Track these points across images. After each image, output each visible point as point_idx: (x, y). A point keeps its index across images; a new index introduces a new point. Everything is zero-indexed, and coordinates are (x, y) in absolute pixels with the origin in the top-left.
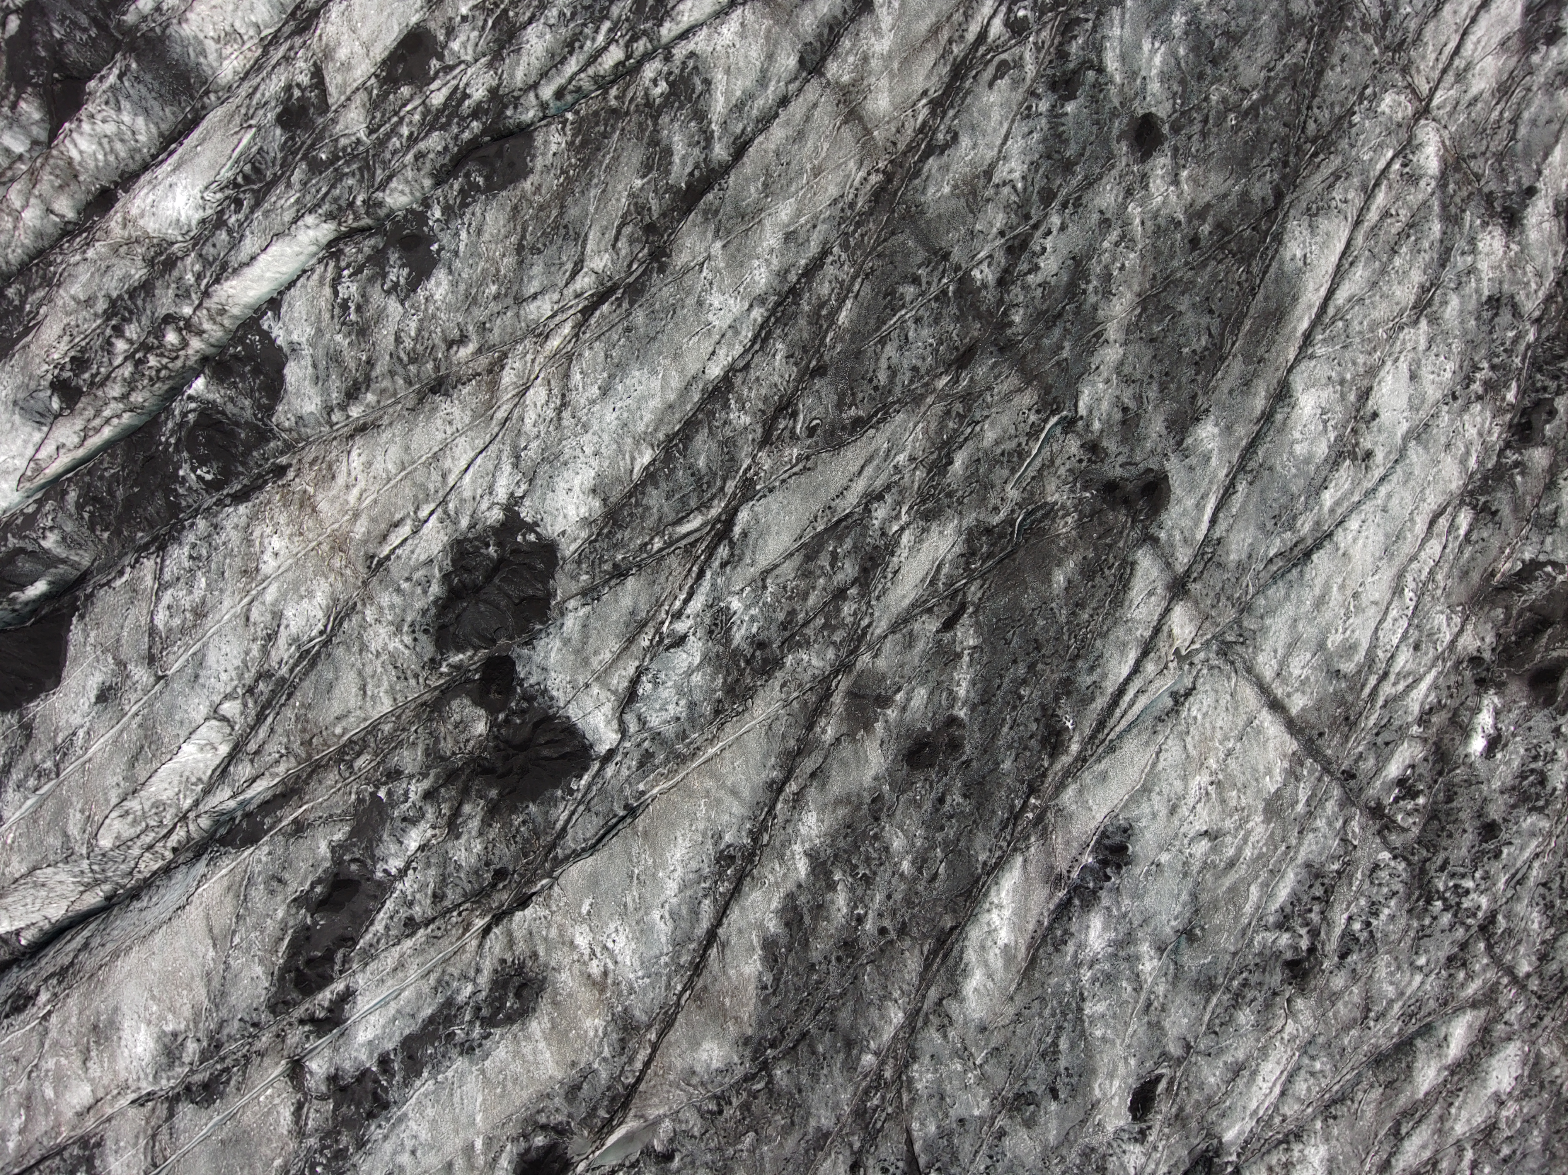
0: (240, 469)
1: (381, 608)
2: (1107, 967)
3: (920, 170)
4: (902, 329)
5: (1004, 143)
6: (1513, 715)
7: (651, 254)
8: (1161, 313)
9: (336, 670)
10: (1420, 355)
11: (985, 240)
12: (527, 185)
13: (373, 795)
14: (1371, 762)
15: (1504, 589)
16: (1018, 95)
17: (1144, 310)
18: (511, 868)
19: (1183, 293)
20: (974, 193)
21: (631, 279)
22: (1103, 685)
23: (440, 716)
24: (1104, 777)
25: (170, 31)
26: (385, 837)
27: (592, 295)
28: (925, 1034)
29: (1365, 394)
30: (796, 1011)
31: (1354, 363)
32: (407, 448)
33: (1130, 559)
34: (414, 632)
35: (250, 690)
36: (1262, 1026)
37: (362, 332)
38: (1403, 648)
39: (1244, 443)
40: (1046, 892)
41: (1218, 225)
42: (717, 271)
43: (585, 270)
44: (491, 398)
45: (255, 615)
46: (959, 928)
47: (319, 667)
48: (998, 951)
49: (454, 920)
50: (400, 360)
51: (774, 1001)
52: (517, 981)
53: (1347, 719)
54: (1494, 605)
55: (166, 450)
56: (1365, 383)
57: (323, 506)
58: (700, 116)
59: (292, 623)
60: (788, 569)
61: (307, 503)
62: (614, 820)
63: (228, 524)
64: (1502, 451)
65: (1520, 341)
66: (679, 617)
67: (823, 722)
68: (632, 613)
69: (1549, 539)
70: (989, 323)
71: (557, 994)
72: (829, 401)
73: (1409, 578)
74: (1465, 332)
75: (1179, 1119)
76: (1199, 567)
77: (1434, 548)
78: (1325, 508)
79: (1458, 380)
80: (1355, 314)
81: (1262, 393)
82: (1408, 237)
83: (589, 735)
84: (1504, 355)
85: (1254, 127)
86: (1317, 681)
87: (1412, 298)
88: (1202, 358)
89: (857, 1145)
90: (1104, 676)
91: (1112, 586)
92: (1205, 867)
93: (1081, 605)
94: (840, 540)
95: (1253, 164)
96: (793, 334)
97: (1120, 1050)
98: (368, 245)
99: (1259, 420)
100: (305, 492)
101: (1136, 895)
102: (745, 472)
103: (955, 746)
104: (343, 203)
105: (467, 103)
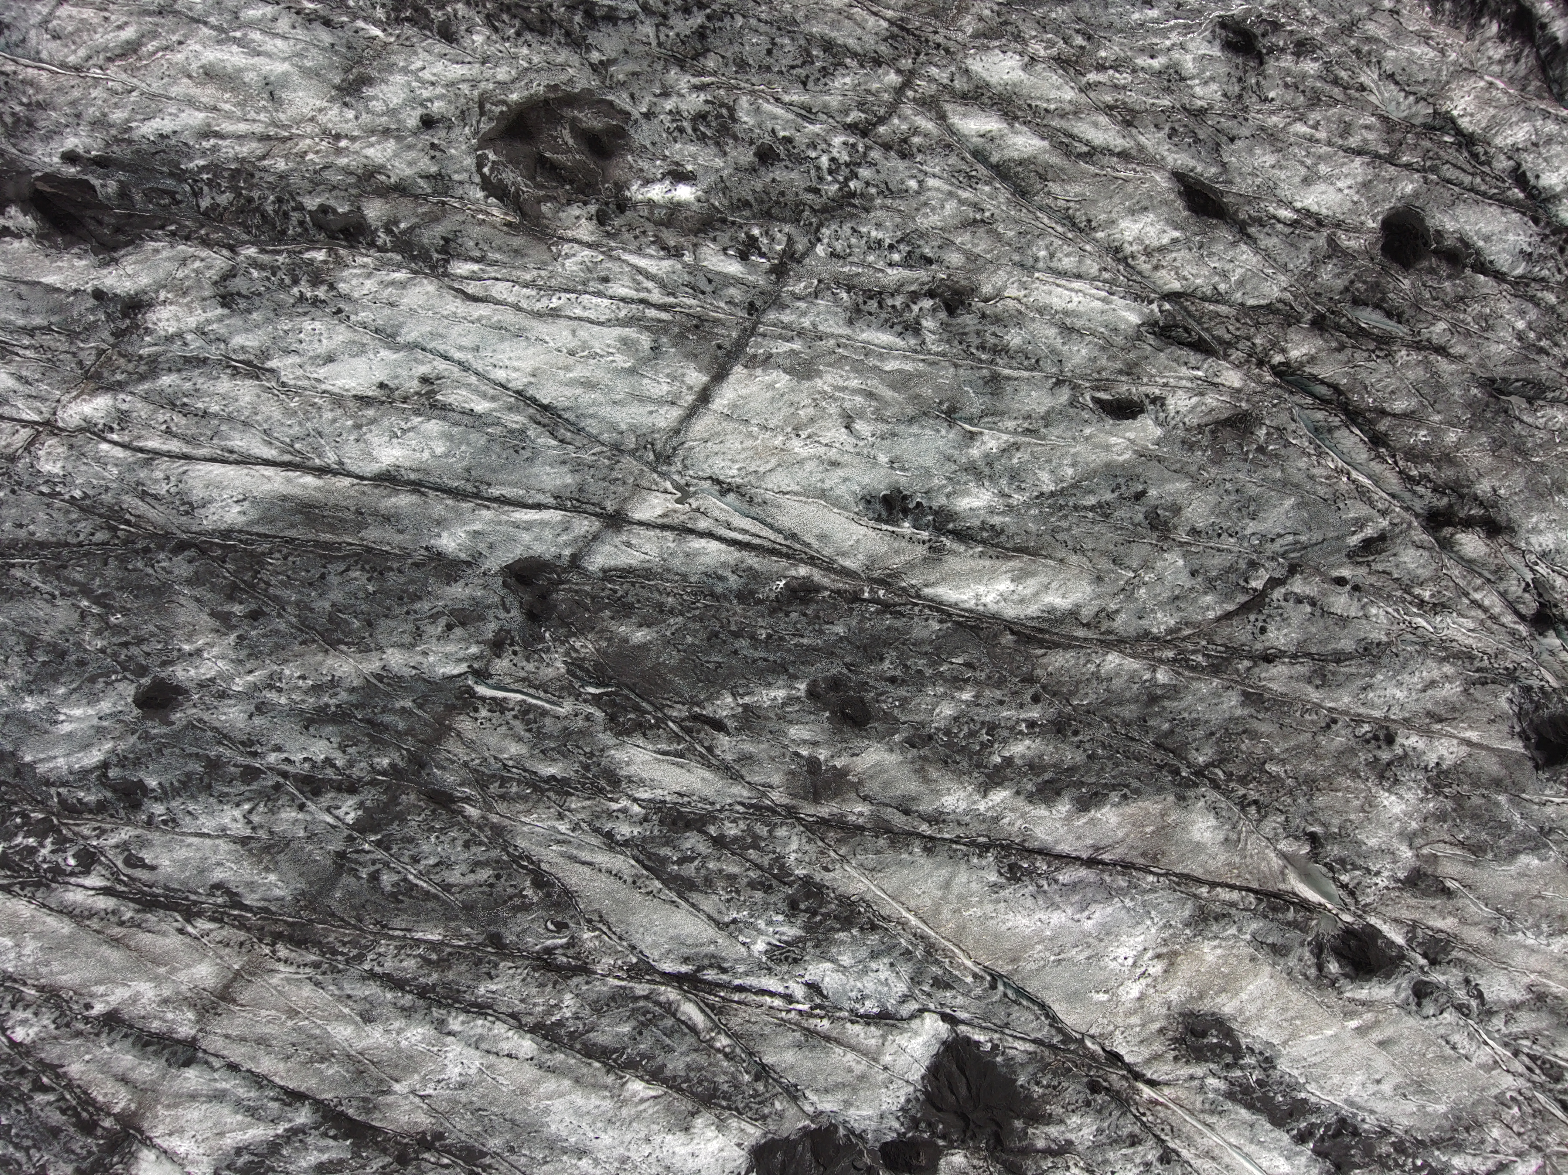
2: (1004, 481)
3: (260, 908)
4: (428, 872)
5: (209, 835)
6: (645, 165)
7: (427, 1150)
8: (338, 624)
10: (305, 358)
11: (314, 820)
14: (733, 291)
15: (520, 209)
16: (155, 836)
17: (341, 642)
18: (1086, 1079)
19: (312, 610)
20: (267, 849)
21: (461, 1162)
22: (733, 563)
24: (823, 537)
28: (1121, 631)
29: (363, 400)
30: (1139, 760)
31: (334, 421)
33: (601, 575)
36: (1019, 319)
38: (611, 292)
39: (450, 502)
40: (950, 558)
41: (231, 598)
42: (424, 1080)
46: (1011, 626)
48: (1021, 587)
49: (1151, 1117)
51: (1135, 784)
52: (1191, 1039)
53: (697, 326)
54: (540, 216)
56: (351, 404)
58: (273, 1147)
60: (709, 904)
64: (382, 249)
65: (259, 261)
66: (790, 996)
67: (851, 818)
68: (800, 1047)
69: (456, 177)
70: (399, 786)
71: (1192, 997)
72: (524, 920)
73: (538, 306)
74: (268, 320)
75: (1131, 371)
76: (589, 508)
77: (500, 290)
78: (493, 405)
79: (320, 313)
80: (283, 434)
81: (393, 499)
82: (185, 404)
83: (934, 1050)
84: (280, 274)
85: (117, 594)
86: (668, 366)
87: (249, 382)
88: (374, 569)
89: (1247, 663)
90: (724, 565)
91: (633, 584)
92: (881, 419)
93: (661, 607)
94: (665, 860)
95: (156, 582)
96: (466, 979)
97: (1080, 447)
99: (422, 494)
101: (928, 473)
102: (623, 979)
103: (836, 683)
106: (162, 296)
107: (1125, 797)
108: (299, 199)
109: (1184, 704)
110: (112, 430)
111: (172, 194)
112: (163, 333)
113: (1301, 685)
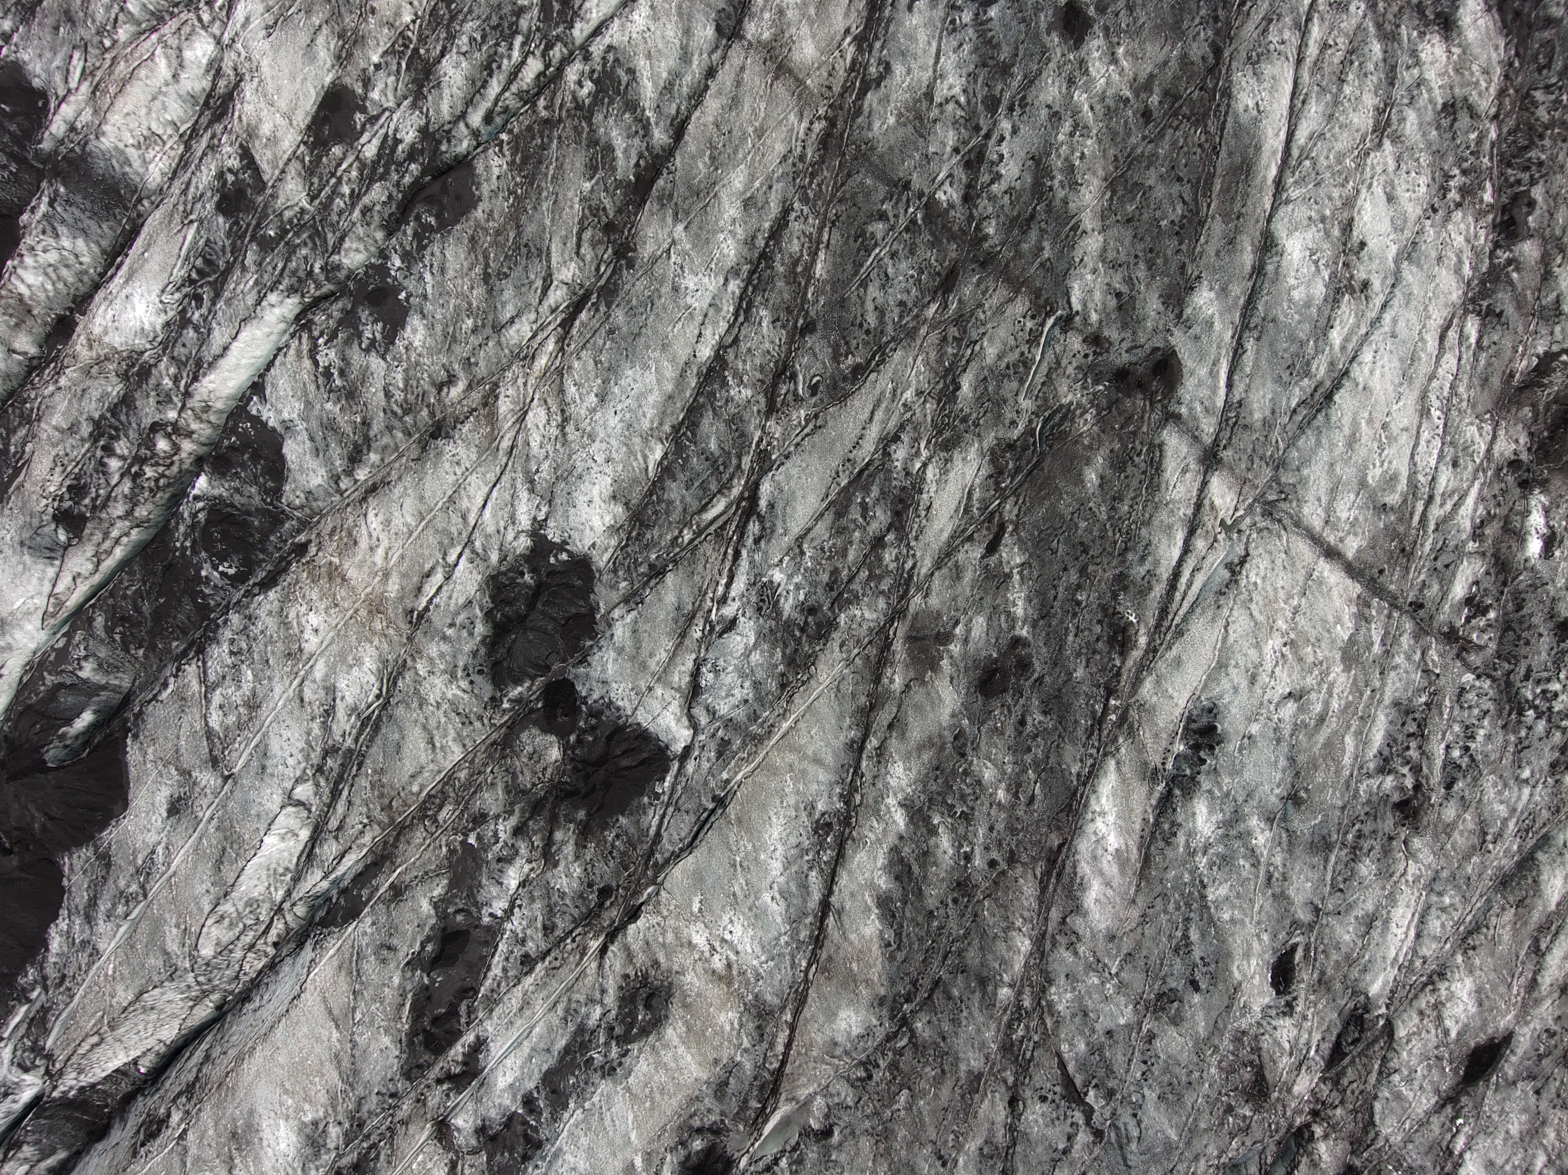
0: (261, 556)
1: (431, 660)
2: (1221, 849)
3: (861, 107)
4: (880, 267)
5: (937, 61)
6: (1563, 509)
7: (615, 253)
8: (1131, 192)
9: (401, 730)
10: (1392, 176)
11: (942, 161)
12: (479, 213)
13: (464, 843)
14: (1436, 587)
15: (1526, 387)
16: (939, 12)
17: (1114, 192)
18: (614, 884)
19: (1148, 168)
20: (919, 117)
21: (602, 282)
22: (1157, 572)
23: (513, 751)
24: (1178, 662)
25: (90, 147)
26: (484, 881)
27: (567, 307)
28: (1055, 955)
29: (1348, 227)
30: (924, 961)
31: (1330, 199)
32: (422, 498)
33: (1157, 442)
34: (468, 675)
35: (320, 769)
36: (1385, 873)
37: (351, 394)
38: (1442, 467)
39: (1242, 301)
40: (1145, 789)
41: (1166, 93)
42: (684, 254)
43: (555, 283)
44: (493, 430)
45: (308, 694)
46: (1067, 844)
47: (383, 731)
48: (1110, 858)
49: (570, 947)
50: (394, 413)
51: (900, 956)
52: (644, 993)
53: (1403, 550)
54: (1520, 406)
55: (183, 554)
56: (1345, 215)
57: (352, 574)
58: (632, 106)
59: (347, 694)
60: (821, 530)
61: (335, 574)
62: (705, 815)
63: (262, 613)
64: (1492, 253)
65: (1484, 141)
66: (726, 602)
67: (889, 672)
68: (678, 609)
69: (1558, 329)
70: (964, 242)
71: (685, 997)
72: (825, 355)
73: (1432, 397)
74: (1429, 144)
75: (1322, 983)
76: (1226, 434)
77: (1450, 362)
78: (1336, 347)
79: (1433, 192)
80: (1319, 150)
81: (1248, 248)
82: (1352, 63)
83: (663, 737)
84: (1472, 159)
86: (1366, 520)
87: (1371, 122)
88: (1182, 227)
89: (1011, 1080)
90: (1156, 562)
91: (1145, 472)
92: (1296, 728)
93: (1118, 498)
94: (866, 490)
95: (1185, 26)
96: (774, 298)
97: (1251, 928)
98: (336, 309)
99: (1251, 276)
100: (331, 563)
101: (1235, 772)
102: (758, 445)
103: (1024, 665)
104: (302, 274)
105: (400, 148)
106: (1454, 50)
107: (889, 945)
108: (1542, 182)
109: (976, 1013)
111: (1548, 66)
112: (1420, 48)
113: (985, 1133)
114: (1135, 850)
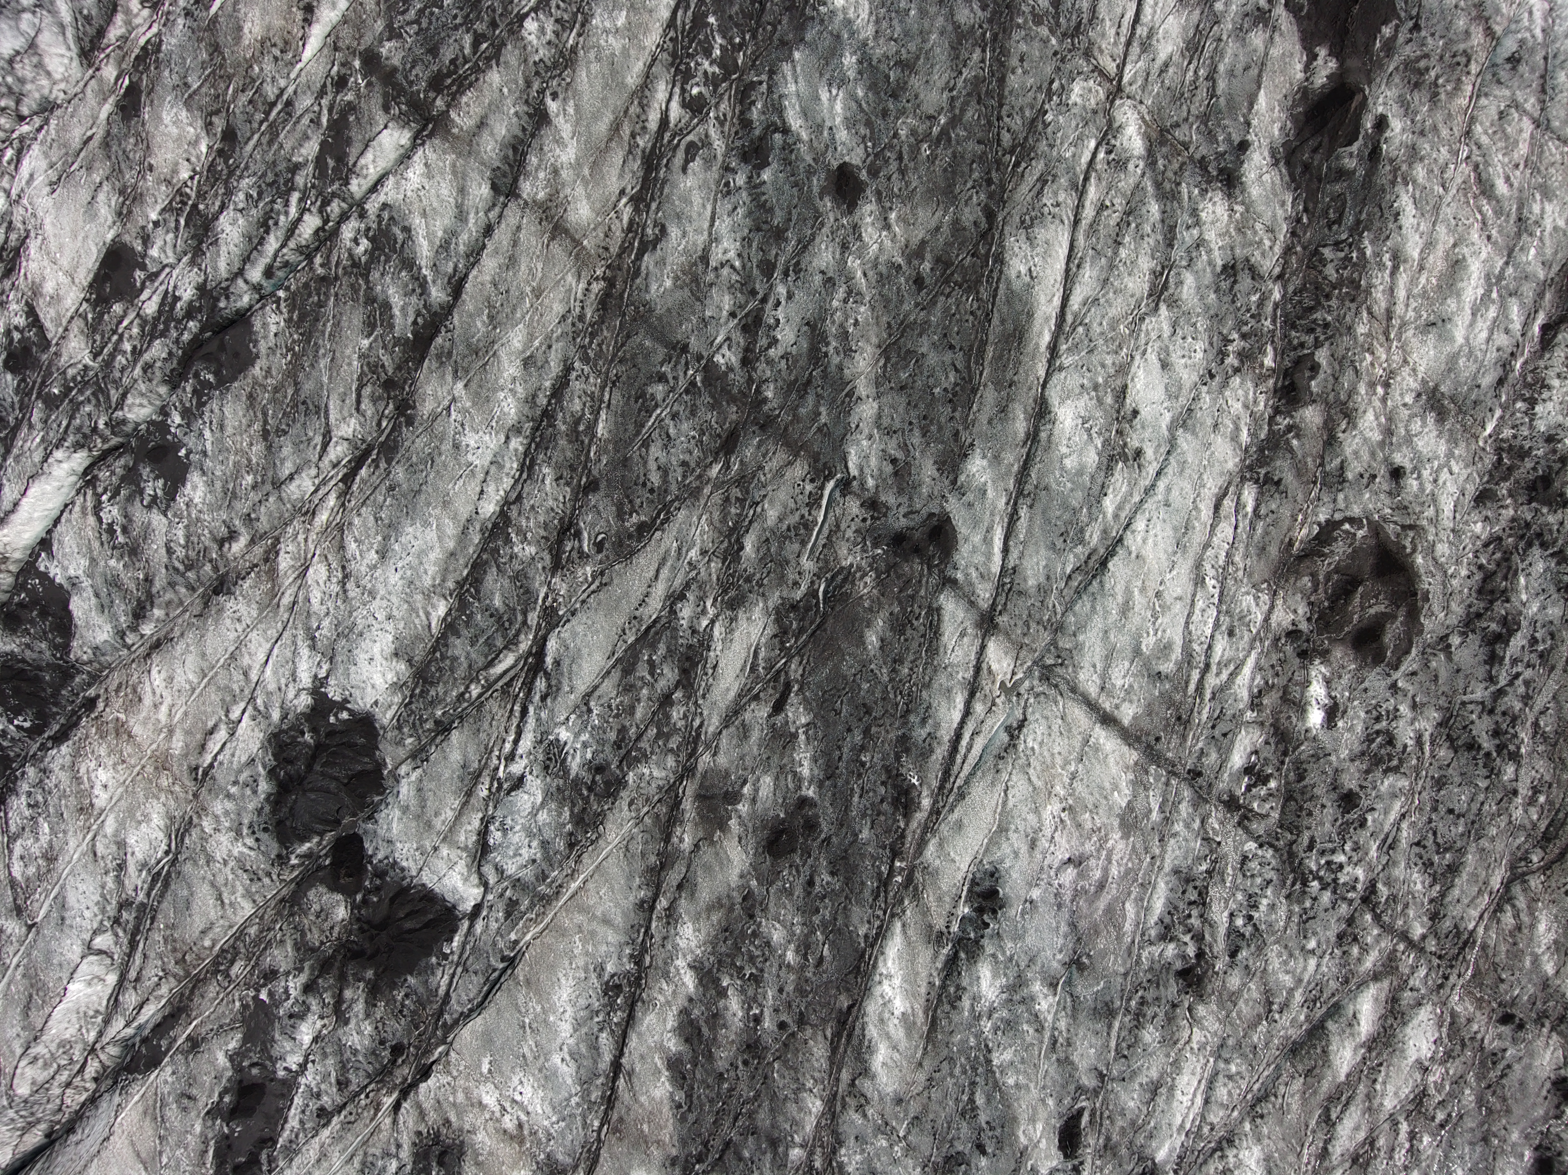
0: (54, 709)
1: (216, 817)
2: (1005, 1014)
3: (639, 267)
4: (662, 427)
5: (712, 225)
6: (1346, 680)
7: (397, 408)
8: (905, 359)
9: (189, 886)
10: (1167, 342)
11: (718, 325)
12: (257, 371)
13: (256, 998)
14: (1214, 756)
15: (1306, 556)
16: (714, 174)
17: (888, 359)
18: (405, 1042)
19: (920, 335)
20: (696, 280)
21: (382, 439)
22: (938, 735)
23: (300, 909)
24: (959, 825)
26: (277, 1036)
27: (349, 462)
28: (845, 1117)
29: (1121, 394)
30: (714, 1122)
31: (1103, 366)
32: (203, 655)
33: (935, 606)
34: (254, 833)
35: (116, 921)
36: (1169, 1041)
37: (133, 551)
38: (1218, 637)
39: (1016, 468)
40: (930, 952)
41: (938, 260)
42: (465, 411)
43: (334, 439)
44: (273, 587)
45: (101, 849)
46: (856, 1006)
47: (173, 887)
48: (896, 1021)
49: (363, 1103)
50: (176, 570)
51: (691, 1117)
52: (437, 1150)
53: (1180, 718)
54: (1298, 575)
56: (1119, 382)
57: (137, 730)
58: (409, 264)
59: (137, 849)
60: (608, 688)
61: (121, 730)
62: (495, 975)
63: (55, 767)
64: (1272, 419)
65: (1266, 302)
66: (513, 759)
67: (678, 831)
68: (464, 767)
69: (1341, 496)
70: (744, 404)
71: (478, 1154)
72: (609, 513)
73: (1207, 566)
74: (1207, 308)
75: (1108, 1148)
76: (1002, 599)
77: (1225, 531)
78: (1110, 516)
79: (1211, 357)
80: (1093, 316)
81: (1022, 416)
82: (1129, 224)
83: (449, 897)
84: (1252, 322)
85: (949, 152)
86: (1141, 687)
87: (1146, 287)
88: (955, 394)
90: (937, 726)
91: (924, 636)
92: (1077, 894)
93: (898, 660)
94: (653, 647)
95: (957, 189)
96: (557, 456)
97: (1034, 1092)
98: (119, 465)
99: (1025, 443)
100: (118, 719)
101: (1018, 937)
102: (544, 601)
103: (811, 826)
104: (86, 430)
105: (179, 305)
106: (1237, 208)
107: (679, 1105)
108: (1327, 344)
110: (1109, 152)
111: (1339, 221)
112: (1201, 207)
114: (921, 1014)
